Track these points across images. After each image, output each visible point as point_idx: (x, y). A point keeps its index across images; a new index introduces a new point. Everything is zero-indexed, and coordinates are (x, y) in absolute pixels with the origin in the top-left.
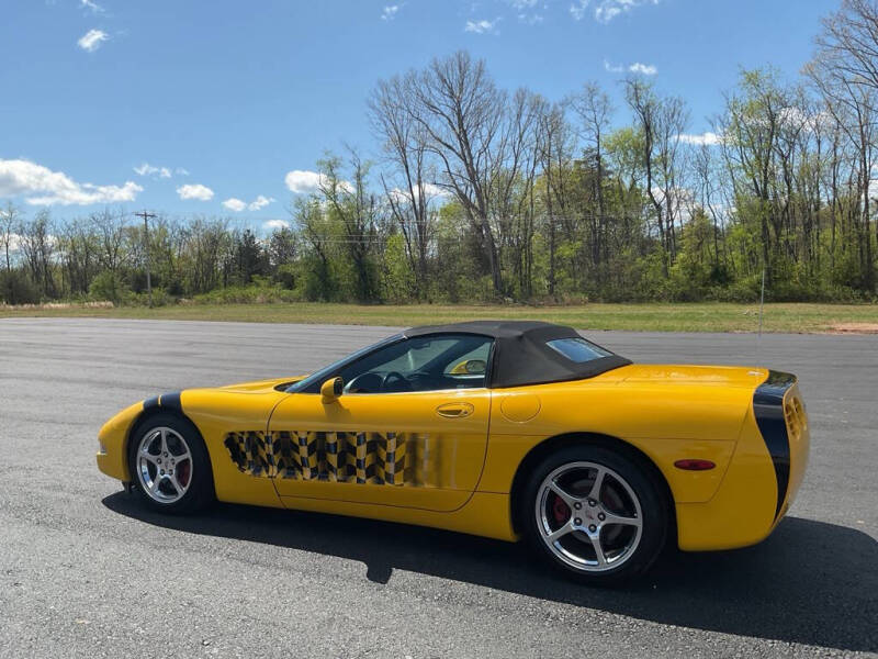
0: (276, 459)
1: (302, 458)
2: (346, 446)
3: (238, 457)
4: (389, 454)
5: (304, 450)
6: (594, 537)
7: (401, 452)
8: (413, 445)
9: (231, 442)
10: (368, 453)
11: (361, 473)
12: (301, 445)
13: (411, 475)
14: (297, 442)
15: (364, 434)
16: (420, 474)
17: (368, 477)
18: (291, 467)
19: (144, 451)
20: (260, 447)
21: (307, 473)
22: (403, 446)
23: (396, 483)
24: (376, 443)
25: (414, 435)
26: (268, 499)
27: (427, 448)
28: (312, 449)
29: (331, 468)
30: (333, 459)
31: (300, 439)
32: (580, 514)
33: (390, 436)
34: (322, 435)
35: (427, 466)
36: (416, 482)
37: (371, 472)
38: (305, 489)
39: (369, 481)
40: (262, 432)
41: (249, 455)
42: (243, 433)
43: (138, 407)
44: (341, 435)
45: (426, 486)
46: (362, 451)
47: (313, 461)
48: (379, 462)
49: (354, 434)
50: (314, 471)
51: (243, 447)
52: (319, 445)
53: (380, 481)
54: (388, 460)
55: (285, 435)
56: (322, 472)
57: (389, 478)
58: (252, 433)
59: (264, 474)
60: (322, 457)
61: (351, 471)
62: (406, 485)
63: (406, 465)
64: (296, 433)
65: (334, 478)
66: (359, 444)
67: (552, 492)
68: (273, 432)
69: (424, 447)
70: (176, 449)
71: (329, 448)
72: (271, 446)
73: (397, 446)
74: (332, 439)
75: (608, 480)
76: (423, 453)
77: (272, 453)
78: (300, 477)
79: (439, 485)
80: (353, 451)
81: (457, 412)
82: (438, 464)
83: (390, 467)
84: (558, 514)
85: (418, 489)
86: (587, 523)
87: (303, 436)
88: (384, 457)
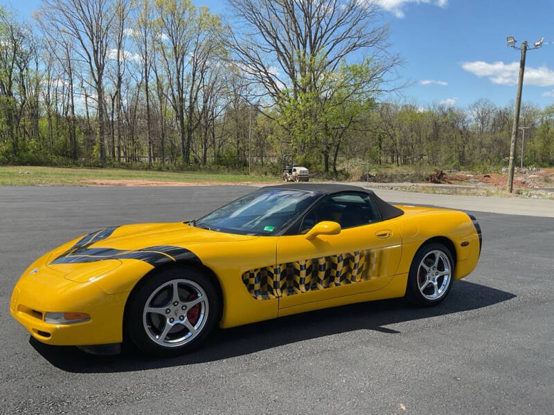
0: (281, 284)
1: (301, 279)
2: (331, 265)
4: (355, 265)
5: (303, 273)
6: (435, 284)
7: (362, 262)
8: (368, 257)
10: (344, 266)
11: (338, 280)
12: (301, 269)
13: (365, 274)
14: (299, 268)
15: (342, 255)
16: (370, 273)
17: (341, 281)
18: (291, 288)
20: (269, 278)
21: (302, 288)
22: (363, 258)
23: (357, 280)
24: (348, 260)
25: (368, 251)
27: (375, 257)
28: (309, 271)
29: (319, 281)
30: (322, 275)
31: (301, 266)
32: (430, 275)
33: (356, 254)
34: (315, 261)
35: (374, 267)
36: (367, 278)
37: (344, 278)
39: (341, 284)
40: (272, 267)
42: (256, 270)
44: (328, 258)
45: (373, 278)
46: (340, 266)
47: (308, 280)
48: (350, 270)
49: (336, 256)
50: (307, 286)
52: (314, 268)
53: (348, 282)
54: (355, 268)
55: (289, 265)
56: (313, 285)
57: (353, 278)
58: (263, 269)
59: (271, 297)
60: (315, 275)
61: (332, 279)
62: (362, 280)
63: (364, 269)
64: (298, 262)
65: (320, 287)
66: (339, 262)
67: (422, 267)
68: (280, 265)
69: (374, 256)
71: (320, 268)
72: (279, 276)
73: (360, 259)
74: (322, 262)
76: (373, 260)
77: (278, 280)
78: (299, 292)
79: (379, 276)
80: (335, 266)
81: (385, 235)
83: (355, 272)
85: (368, 281)
86: (432, 277)
87: (303, 263)
88: (352, 267)
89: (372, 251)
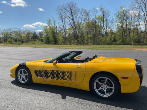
0: (44, 75)
2: (58, 73)
3: (37, 75)
4: (66, 75)
5: (50, 74)
6: (105, 90)
7: (68, 74)
8: (71, 73)
9: (36, 72)
11: (61, 78)
13: (70, 79)
15: (61, 71)
16: (72, 79)
17: (62, 79)
18: (47, 77)
19: (19, 73)
20: (41, 73)
21: (50, 78)
24: (63, 73)
25: (71, 71)
26: (43, 82)
28: (51, 73)
29: (55, 77)
30: (55, 75)
32: (102, 86)
33: (66, 71)
34: (53, 71)
35: (73, 77)
36: (71, 80)
38: (50, 81)
39: (62, 80)
41: (39, 74)
42: (38, 70)
43: (17, 65)
44: (57, 71)
45: (73, 81)
46: (61, 74)
47: (51, 76)
48: (64, 76)
49: (59, 71)
50: (52, 78)
51: (38, 73)
52: (53, 73)
53: (64, 80)
54: (66, 76)
55: (46, 71)
56: (53, 78)
57: (66, 79)
58: (40, 70)
59: (42, 78)
60: (53, 75)
61: (59, 78)
62: (69, 80)
63: (69, 77)
65: (55, 79)
67: (97, 82)
68: (44, 70)
69: (73, 73)
70: (25, 73)
72: (43, 73)
74: (55, 72)
75: (108, 80)
76: (72, 75)
78: (49, 79)
79: (76, 80)
80: (59, 74)
81: (79, 67)
82: (75, 77)
83: (66, 77)
84: (98, 86)
85: (71, 81)
86: (104, 88)
87: (49, 71)
88: (65, 75)
89: (72, 72)
